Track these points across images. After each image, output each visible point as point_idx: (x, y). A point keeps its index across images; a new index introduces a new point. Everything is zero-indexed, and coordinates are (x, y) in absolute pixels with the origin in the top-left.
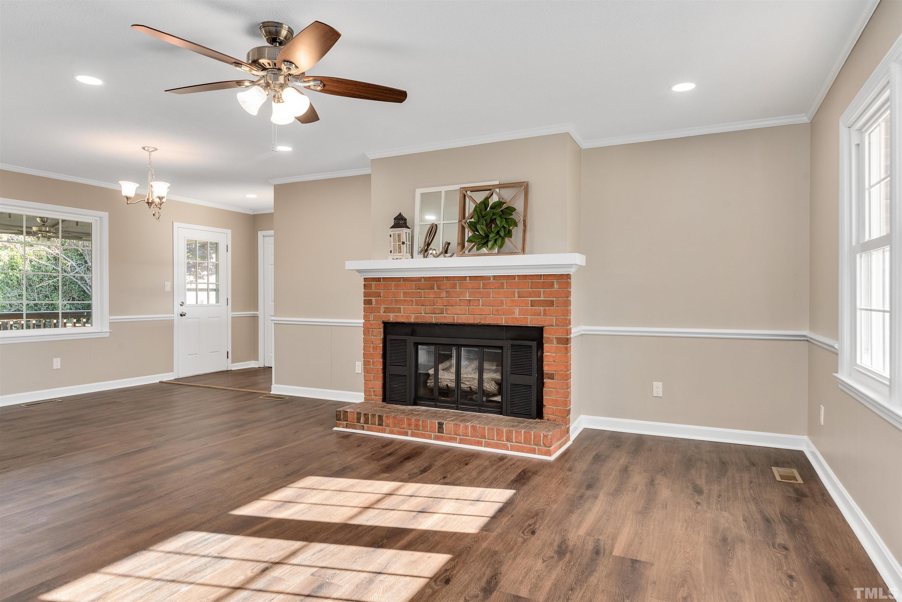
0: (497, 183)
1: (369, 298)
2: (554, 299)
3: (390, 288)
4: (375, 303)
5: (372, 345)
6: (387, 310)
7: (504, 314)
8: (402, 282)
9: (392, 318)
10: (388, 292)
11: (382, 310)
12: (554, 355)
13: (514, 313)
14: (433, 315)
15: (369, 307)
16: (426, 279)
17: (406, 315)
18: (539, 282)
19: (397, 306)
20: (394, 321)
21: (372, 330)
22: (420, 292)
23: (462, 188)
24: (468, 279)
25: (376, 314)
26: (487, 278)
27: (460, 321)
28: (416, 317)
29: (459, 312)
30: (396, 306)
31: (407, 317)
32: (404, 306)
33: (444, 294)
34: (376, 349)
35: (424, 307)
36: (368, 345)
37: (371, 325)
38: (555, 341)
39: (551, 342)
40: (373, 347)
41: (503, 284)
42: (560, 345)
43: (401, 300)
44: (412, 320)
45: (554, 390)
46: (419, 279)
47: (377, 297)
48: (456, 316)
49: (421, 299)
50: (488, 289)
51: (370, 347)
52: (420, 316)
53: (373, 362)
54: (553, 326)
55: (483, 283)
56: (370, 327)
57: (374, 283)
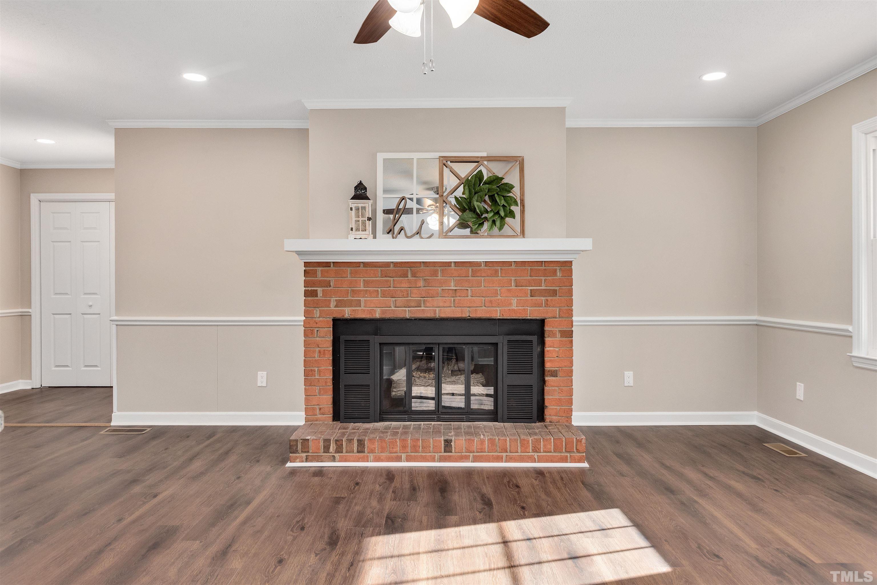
0: (484, 154)
1: (313, 289)
2: (557, 288)
3: (345, 276)
4: (321, 295)
5: (317, 349)
6: (340, 304)
7: (498, 305)
8: (362, 267)
9: (347, 313)
10: (341, 280)
11: (333, 304)
12: (557, 349)
13: (510, 304)
14: (407, 309)
15: (313, 300)
16: (396, 264)
17: (368, 310)
18: (539, 270)
19: (355, 298)
20: (352, 317)
21: (317, 329)
22: (387, 281)
23: (442, 157)
24: (453, 265)
25: (324, 309)
26: (478, 264)
27: (443, 315)
28: (383, 312)
29: (441, 304)
30: (353, 298)
31: (370, 312)
32: (366, 299)
33: (421, 283)
34: (324, 354)
35: (394, 299)
36: (312, 349)
37: (317, 323)
38: (558, 335)
39: (554, 335)
40: (320, 352)
41: (496, 271)
42: (564, 339)
43: (361, 291)
44: (377, 316)
45: (557, 388)
46: (387, 265)
47: (325, 287)
48: (437, 309)
49: (390, 288)
50: (478, 277)
51: (314, 352)
52: (389, 310)
53: (319, 371)
54: (556, 318)
55: (472, 269)
56: (315, 325)
57: (319, 269)
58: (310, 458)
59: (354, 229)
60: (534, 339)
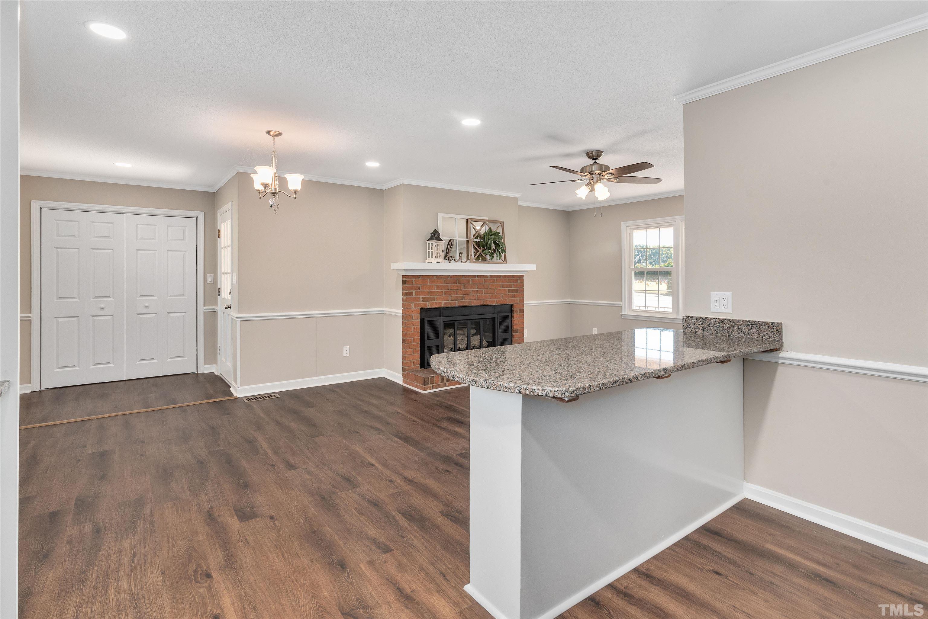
0: (487, 218)
1: (410, 291)
2: (518, 288)
3: (427, 283)
4: (415, 295)
5: (413, 327)
6: (424, 299)
7: (496, 298)
8: (435, 279)
9: (428, 305)
10: (425, 286)
11: (421, 300)
12: (518, 319)
13: (500, 297)
14: (456, 301)
15: (411, 298)
16: (451, 277)
17: (438, 303)
18: (511, 279)
19: (432, 296)
20: (430, 307)
21: (413, 315)
22: (447, 286)
23: (470, 218)
24: (476, 277)
25: (416, 303)
26: (486, 276)
27: (473, 304)
28: (445, 303)
29: (472, 298)
30: (430, 296)
31: (440, 304)
32: (437, 296)
33: (462, 287)
34: (416, 329)
35: (450, 296)
36: (410, 327)
37: (413, 311)
38: (519, 312)
39: (517, 312)
40: (414, 329)
41: (494, 280)
42: (521, 314)
43: (435, 292)
44: (443, 306)
45: (518, 338)
46: (447, 277)
47: (417, 290)
48: (470, 301)
49: (448, 290)
50: (487, 283)
51: (411, 329)
52: (448, 302)
53: (414, 340)
54: (518, 303)
55: (485, 279)
56: (412, 313)
57: (414, 279)
58: (434, 387)
59: (436, 257)
60: (510, 314)
